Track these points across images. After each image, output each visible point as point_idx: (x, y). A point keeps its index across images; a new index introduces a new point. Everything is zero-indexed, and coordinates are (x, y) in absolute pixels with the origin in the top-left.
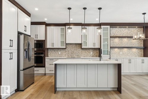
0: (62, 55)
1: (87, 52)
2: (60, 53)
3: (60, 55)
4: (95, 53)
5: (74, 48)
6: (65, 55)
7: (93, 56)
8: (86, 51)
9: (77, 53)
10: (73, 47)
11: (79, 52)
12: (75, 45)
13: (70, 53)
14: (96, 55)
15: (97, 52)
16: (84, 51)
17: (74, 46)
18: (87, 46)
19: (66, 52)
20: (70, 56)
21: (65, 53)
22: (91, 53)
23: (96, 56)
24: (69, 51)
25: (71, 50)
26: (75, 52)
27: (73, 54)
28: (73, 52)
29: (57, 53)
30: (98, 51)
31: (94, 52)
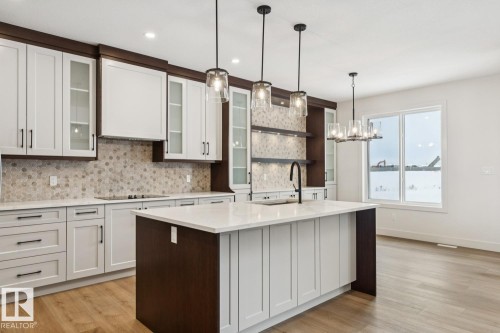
0: (68, 190)
1: (173, 176)
2: (54, 181)
3: (59, 190)
4: (200, 178)
5: (122, 160)
6: (84, 189)
7: (193, 189)
8: (171, 171)
9: (138, 178)
10: (121, 153)
11: (146, 174)
12: (128, 148)
13: (107, 181)
14: (201, 184)
15: (205, 174)
16: (163, 170)
17: (124, 149)
18: (181, 152)
19: (89, 178)
20: (107, 194)
21: (80, 182)
22: (189, 178)
23: (203, 190)
24: (100, 172)
25: (111, 166)
26: (129, 173)
27: (121, 184)
28: (121, 174)
29: (39, 182)
30: (208, 172)
31: (196, 173)
